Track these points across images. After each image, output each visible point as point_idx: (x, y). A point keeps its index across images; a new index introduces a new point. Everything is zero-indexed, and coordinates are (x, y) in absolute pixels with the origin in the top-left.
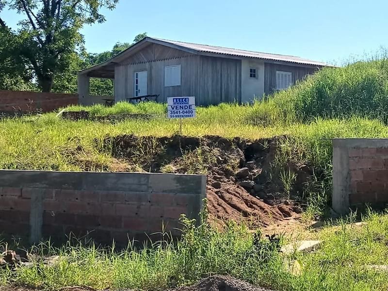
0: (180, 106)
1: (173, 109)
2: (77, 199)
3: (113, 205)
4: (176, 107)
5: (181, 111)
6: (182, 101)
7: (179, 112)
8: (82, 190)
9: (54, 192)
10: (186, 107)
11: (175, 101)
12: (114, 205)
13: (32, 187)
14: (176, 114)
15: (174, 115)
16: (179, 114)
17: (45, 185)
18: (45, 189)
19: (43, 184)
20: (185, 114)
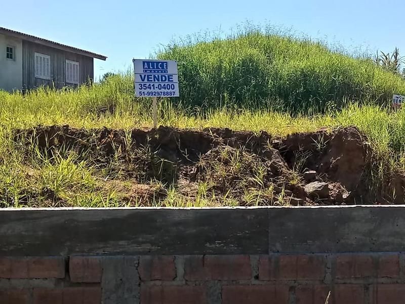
0: (155, 76)
1: (143, 80)
2: (257, 277)
3: (367, 289)
4: (148, 78)
5: (156, 85)
6: (157, 67)
7: (153, 85)
8: (271, 254)
9: (180, 262)
10: (164, 79)
11: (146, 66)
12: (371, 289)
13: (101, 252)
14: (148, 90)
15: (146, 91)
16: (152, 90)
17: (147, 247)
18: (148, 257)
19: (140, 244)
20: (163, 90)
